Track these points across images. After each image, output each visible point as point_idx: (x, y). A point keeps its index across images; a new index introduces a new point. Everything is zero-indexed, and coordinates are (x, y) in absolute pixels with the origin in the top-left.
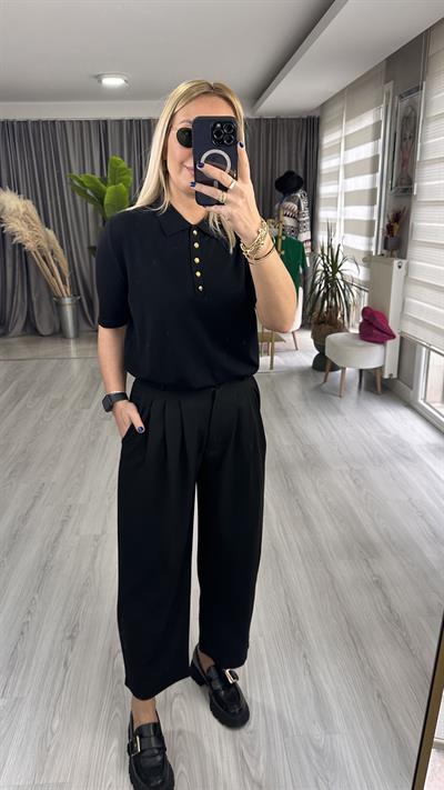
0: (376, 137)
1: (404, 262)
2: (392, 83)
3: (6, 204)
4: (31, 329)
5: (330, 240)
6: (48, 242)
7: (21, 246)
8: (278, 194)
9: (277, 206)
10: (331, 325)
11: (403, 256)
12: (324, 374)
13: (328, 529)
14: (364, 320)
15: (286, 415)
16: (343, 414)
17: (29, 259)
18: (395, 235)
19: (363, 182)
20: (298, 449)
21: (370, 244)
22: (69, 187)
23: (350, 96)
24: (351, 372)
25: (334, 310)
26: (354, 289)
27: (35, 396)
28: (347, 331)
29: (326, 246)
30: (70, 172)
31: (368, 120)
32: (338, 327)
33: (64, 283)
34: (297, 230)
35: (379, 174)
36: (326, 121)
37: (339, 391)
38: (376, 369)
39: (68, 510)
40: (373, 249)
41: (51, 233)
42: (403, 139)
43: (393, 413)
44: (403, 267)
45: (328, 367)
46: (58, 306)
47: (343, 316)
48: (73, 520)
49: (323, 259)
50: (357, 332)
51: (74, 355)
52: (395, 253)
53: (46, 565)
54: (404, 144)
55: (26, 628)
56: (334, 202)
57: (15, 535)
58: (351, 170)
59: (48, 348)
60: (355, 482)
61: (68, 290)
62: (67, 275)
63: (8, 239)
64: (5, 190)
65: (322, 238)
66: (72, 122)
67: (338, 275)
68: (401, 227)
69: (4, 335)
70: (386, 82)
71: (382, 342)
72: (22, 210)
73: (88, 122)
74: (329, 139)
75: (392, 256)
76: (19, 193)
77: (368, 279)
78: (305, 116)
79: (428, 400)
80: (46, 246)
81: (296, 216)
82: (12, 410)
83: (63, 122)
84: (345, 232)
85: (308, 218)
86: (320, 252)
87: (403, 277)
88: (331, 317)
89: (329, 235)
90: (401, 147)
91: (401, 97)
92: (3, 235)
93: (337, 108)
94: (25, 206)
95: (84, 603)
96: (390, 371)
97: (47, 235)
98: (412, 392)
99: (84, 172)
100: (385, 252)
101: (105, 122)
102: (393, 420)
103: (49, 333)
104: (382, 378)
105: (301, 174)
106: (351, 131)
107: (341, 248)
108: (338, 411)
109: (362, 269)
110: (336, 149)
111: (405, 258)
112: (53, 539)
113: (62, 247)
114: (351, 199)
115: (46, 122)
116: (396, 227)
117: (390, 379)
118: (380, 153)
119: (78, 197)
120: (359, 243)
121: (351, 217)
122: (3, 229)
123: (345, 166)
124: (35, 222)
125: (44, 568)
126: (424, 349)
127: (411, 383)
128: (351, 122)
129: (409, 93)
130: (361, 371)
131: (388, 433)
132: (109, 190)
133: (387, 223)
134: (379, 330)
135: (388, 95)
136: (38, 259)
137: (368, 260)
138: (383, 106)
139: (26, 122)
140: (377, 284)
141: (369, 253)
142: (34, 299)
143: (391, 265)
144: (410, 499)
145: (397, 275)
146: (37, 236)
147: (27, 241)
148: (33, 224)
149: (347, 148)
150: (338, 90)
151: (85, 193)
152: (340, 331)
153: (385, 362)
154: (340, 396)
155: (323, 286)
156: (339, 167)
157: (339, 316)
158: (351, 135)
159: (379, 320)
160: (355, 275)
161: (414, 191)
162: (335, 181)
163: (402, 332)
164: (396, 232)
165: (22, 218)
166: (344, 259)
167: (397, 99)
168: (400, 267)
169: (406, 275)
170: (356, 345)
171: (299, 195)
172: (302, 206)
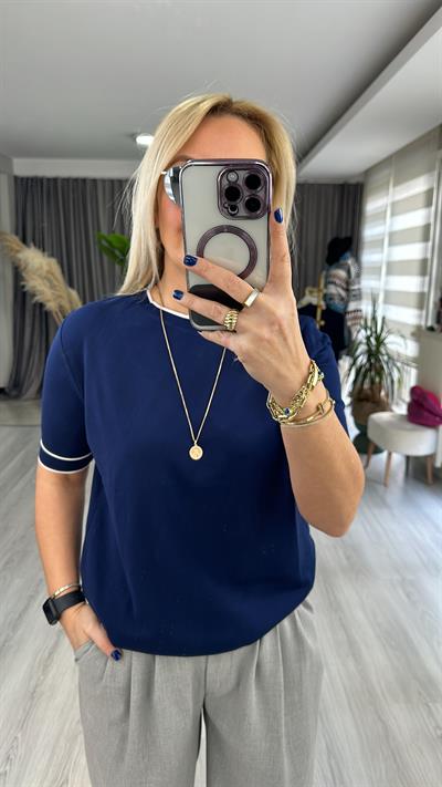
0: (428, 204)
3: (30, 260)
5: (374, 311)
6: (71, 302)
7: (41, 305)
10: (374, 402)
12: (367, 456)
14: (413, 400)
16: (389, 507)
17: (50, 321)
19: (414, 251)
20: (341, 553)
21: (420, 317)
22: (97, 247)
23: (398, 164)
24: (398, 459)
25: (376, 387)
26: (399, 364)
28: (391, 411)
29: (369, 317)
30: (99, 230)
31: (419, 185)
32: (381, 406)
35: (430, 244)
36: (368, 188)
37: (385, 480)
38: (426, 457)
40: (423, 322)
41: (74, 293)
45: (371, 449)
47: (387, 395)
49: (366, 329)
50: (402, 410)
56: (376, 271)
58: (395, 238)
60: (408, 596)
63: (28, 298)
64: (29, 246)
66: (103, 181)
67: (382, 350)
69: (17, 397)
70: (439, 148)
71: (433, 426)
72: (46, 268)
74: (372, 205)
76: (44, 251)
77: (422, 350)
80: (68, 306)
83: (94, 181)
85: (357, 287)
88: (373, 394)
89: (373, 306)
92: (24, 294)
93: (385, 172)
94: (49, 265)
97: (69, 295)
99: (113, 232)
100: (436, 326)
104: (434, 468)
106: (398, 198)
107: (386, 321)
108: (384, 504)
109: (411, 343)
110: (381, 216)
114: (397, 268)
115: (76, 180)
118: (432, 221)
119: (106, 258)
120: (409, 316)
122: (23, 287)
123: (392, 235)
124: (57, 279)
128: (398, 188)
130: (408, 458)
133: (439, 295)
134: (430, 412)
137: (418, 334)
138: (436, 173)
139: (55, 180)
140: (428, 360)
141: (419, 328)
146: (60, 297)
147: (49, 301)
148: (56, 283)
149: (393, 215)
150: (385, 156)
151: (113, 253)
152: (384, 410)
153: (436, 449)
154: (385, 485)
155: (365, 361)
156: (384, 234)
157: (383, 393)
158: (398, 202)
159: (431, 402)
160: (402, 350)
162: (379, 250)
165: (45, 277)
166: (388, 332)
170: (404, 428)
171: (349, 262)
172: (352, 274)
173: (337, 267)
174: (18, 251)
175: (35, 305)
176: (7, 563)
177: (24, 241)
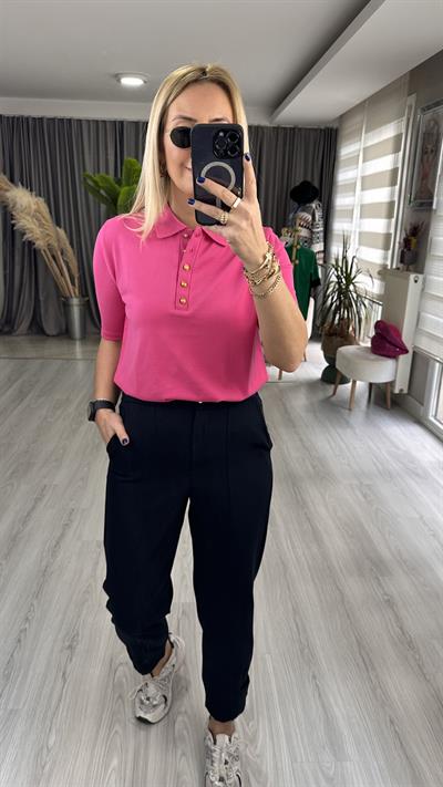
0: (397, 150)
1: (421, 276)
2: (414, 96)
3: (18, 199)
4: (37, 329)
5: (345, 250)
6: (58, 240)
7: (31, 243)
9: (291, 216)
10: (342, 337)
11: (420, 270)
12: (333, 386)
13: (337, 545)
14: (377, 333)
15: (294, 427)
16: (352, 428)
18: (411, 249)
19: (382, 195)
21: (385, 258)
22: (83, 187)
23: (370, 109)
24: (361, 386)
25: (345, 323)
26: (366, 302)
27: (39, 396)
28: (358, 344)
29: (341, 258)
30: (84, 170)
31: (388, 132)
32: (348, 340)
33: (73, 284)
34: (310, 241)
35: (397, 187)
36: (344, 132)
37: (349, 405)
38: (386, 383)
39: (70, 514)
40: (389, 263)
41: (61, 232)
42: (424, 152)
43: (403, 428)
44: (420, 282)
45: (338, 380)
46: (65, 305)
47: (354, 330)
48: (75, 524)
49: (336, 270)
50: (369, 345)
51: (79, 356)
52: (411, 267)
53: (45, 569)
54: (425, 157)
55: (22, 635)
56: (349, 213)
57: (15, 536)
58: (368, 182)
59: (53, 348)
60: (365, 496)
61: (77, 291)
62: (76, 275)
63: (17, 236)
64: (16, 186)
65: (336, 249)
66: (88, 121)
67: (351, 287)
68: (418, 242)
69: (9, 333)
70: (409, 95)
71: (393, 356)
72: (34, 207)
73: (104, 122)
74: (346, 151)
75: (408, 270)
76: (31, 190)
77: (382, 293)
78: (323, 127)
79: (438, 417)
80: (56, 245)
81: (310, 227)
82: (15, 408)
83: (79, 121)
84: (360, 244)
85: (321, 229)
86: (334, 263)
87: (419, 292)
88: (342, 329)
89: (344, 247)
90: (422, 160)
91: (423, 110)
92: (13, 232)
93: (358, 118)
94: (37, 204)
95: (84, 612)
96: (401, 386)
97: (58, 234)
98: (422, 408)
99: (99, 171)
100: (400, 266)
101: (122, 123)
102: (402, 435)
103: (54, 333)
104: (392, 393)
105: (316, 184)
106: (370, 143)
107: (355, 261)
109: (377, 282)
110: (354, 161)
111: (421, 272)
112: (54, 543)
113: (72, 247)
114: (367, 211)
115: (62, 120)
116: (414, 240)
117: (401, 394)
118: (400, 165)
119: (91, 196)
120: (375, 256)
121: (366, 229)
122: (13, 225)
123: (363, 178)
124: (45, 218)
125: (44, 574)
126: (438, 364)
127: (422, 399)
128: (370, 134)
129: (429, 108)
130: (371, 385)
131: (398, 448)
132: (124, 190)
133: (404, 236)
134: (390, 343)
135: (410, 107)
136: (47, 257)
137: (384, 273)
138: (405, 118)
139: (41, 119)
140: (392, 298)
141: (385, 267)
142: (41, 298)
143: (407, 279)
144: (421, 517)
145: (413, 288)
146: (48, 235)
147: (37, 239)
148: (44, 222)
149: (365, 160)
150: (358, 102)
151: (99, 192)
152: (351, 344)
153: (396, 377)
154: (350, 410)
155: (335, 299)
156: (356, 178)
157: (351, 329)
158: (370, 147)
159: (392, 332)
160: (368, 289)
161: (434, 207)
162: (352, 193)
163: (415, 347)
164: (413, 247)
165: (34, 216)
166: (358, 271)
167: (419, 111)
168: (416, 281)
169: (423, 290)
170: (367, 359)
171: (314, 205)
172: (317, 217)
173: (303, 211)
174: (7, 190)
175: (24, 244)
176: (13, 473)
177: (12, 180)
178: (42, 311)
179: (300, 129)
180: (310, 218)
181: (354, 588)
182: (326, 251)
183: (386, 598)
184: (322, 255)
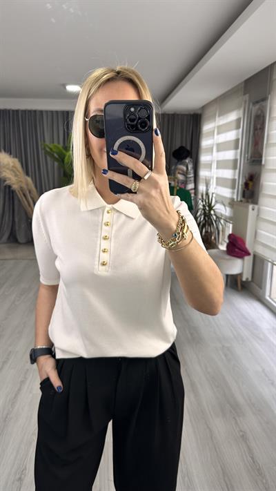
0: (238, 127)
1: (256, 207)
2: (247, 95)
3: (1, 161)
4: (13, 239)
5: (207, 190)
6: (27, 185)
7: (10, 187)
8: (174, 160)
9: (173, 168)
10: (207, 243)
11: (255, 202)
14: (230, 242)
17: (15, 198)
18: (250, 189)
19: (230, 155)
20: (187, 332)
21: (233, 193)
22: (43, 152)
23: (221, 102)
25: (209, 235)
26: (222, 221)
28: (218, 248)
29: (204, 193)
30: (44, 141)
31: (233, 117)
32: (212, 246)
34: (185, 183)
35: (239, 151)
36: (205, 117)
38: (237, 275)
39: (26, 373)
40: (235, 197)
41: (29, 179)
42: (255, 129)
43: (249, 304)
44: (256, 210)
47: (215, 238)
48: (28, 382)
49: (202, 201)
50: (223, 247)
52: (250, 200)
53: (6, 417)
54: (256, 132)
56: (209, 166)
58: (221, 147)
59: (23, 252)
60: (226, 355)
65: (202, 188)
66: (47, 112)
67: (212, 212)
68: (253, 186)
70: (245, 94)
71: (241, 257)
72: (11, 164)
73: (57, 112)
74: (207, 127)
75: (248, 202)
76: (10, 154)
77: (232, 215)
78: (192, 113)
79: (272, 297)
80: (24, 186)
81: (185, 174)
83: (41, 112)
84: (217, 184)
85: (192, 175)
86: (200, 197)
87: (255, 217)
88: (208, 239)
89: (207, 186)
90: (254, 134)
91: (254, 104)
93: (213, 108)
94: (13, 162)
96: (247, 276)
97: (27, 181)
98: (261, 291)
99: (53, 142)
100: (243, 199)
102: (248, 308)
103: (24, 242)
104: (241, 281)
105: (189, 148)
106: (221, 123)
107: (214, 195)
109: (228, 209)
110: (211, 134)
111: (257, 204)
112: (13, 395)
113: (36, 188)
114: (221, 165)
115: (30, 111)
116: (251, 184)
117: (247, 281)
118: (240, 137)
119: (49, 158)
120: (227, 193)
121: (220, 176)
123: (218, 145)
124: (18, 171)
126: (270, 264)
127: (261, 285)
128: (221, 118)
129: (257, 102)
130: (227, 276)
131: (246, 319)
132: (68, 154)
133: (244, 181)
134: (240, 249)
135: (245, 102)
136: (20, 195)
137: (232, 204)
138: (242, 109)
139: (17, 111)
140: (238, 219)
141: (232, 199)
142: (16, 220)
143: (248, 208)
144: (263, 370)
145: (252, 214)
146: (21, 181)
147: (13, 184)
148: (18, 173)
149: (218, 133)
150: (213, 98)
151: (53, 155)
152: (213, 248)
153: (243, 270)
155: (202, 219)
156: (213, 145)
157: (213, 238)
158: (221, 126)
159: (240, 243)
160: (223, 212)
161: (263, 163)
162: (210, 154)
163: (255, 252)
164: (250, 187)
165: (12, 170)
166: (216, 202)
167: (251, 104)
168: (253, 209)
169: (258, 215)
170: (224, 259)
171: (187, 161)
172: (189, 168)
173: (180, 164)
175: (5, 187)
178: (17, 228)
179: (178, 115)
180: (185, 168)
181: (220, 426)
182: (196, 188)
183: (241, 433)
184: (193, 191)
